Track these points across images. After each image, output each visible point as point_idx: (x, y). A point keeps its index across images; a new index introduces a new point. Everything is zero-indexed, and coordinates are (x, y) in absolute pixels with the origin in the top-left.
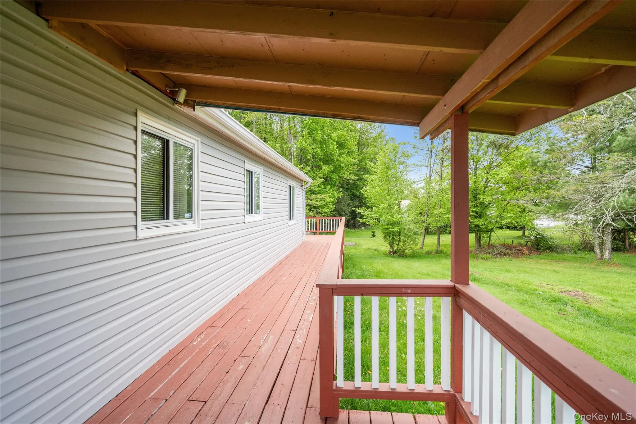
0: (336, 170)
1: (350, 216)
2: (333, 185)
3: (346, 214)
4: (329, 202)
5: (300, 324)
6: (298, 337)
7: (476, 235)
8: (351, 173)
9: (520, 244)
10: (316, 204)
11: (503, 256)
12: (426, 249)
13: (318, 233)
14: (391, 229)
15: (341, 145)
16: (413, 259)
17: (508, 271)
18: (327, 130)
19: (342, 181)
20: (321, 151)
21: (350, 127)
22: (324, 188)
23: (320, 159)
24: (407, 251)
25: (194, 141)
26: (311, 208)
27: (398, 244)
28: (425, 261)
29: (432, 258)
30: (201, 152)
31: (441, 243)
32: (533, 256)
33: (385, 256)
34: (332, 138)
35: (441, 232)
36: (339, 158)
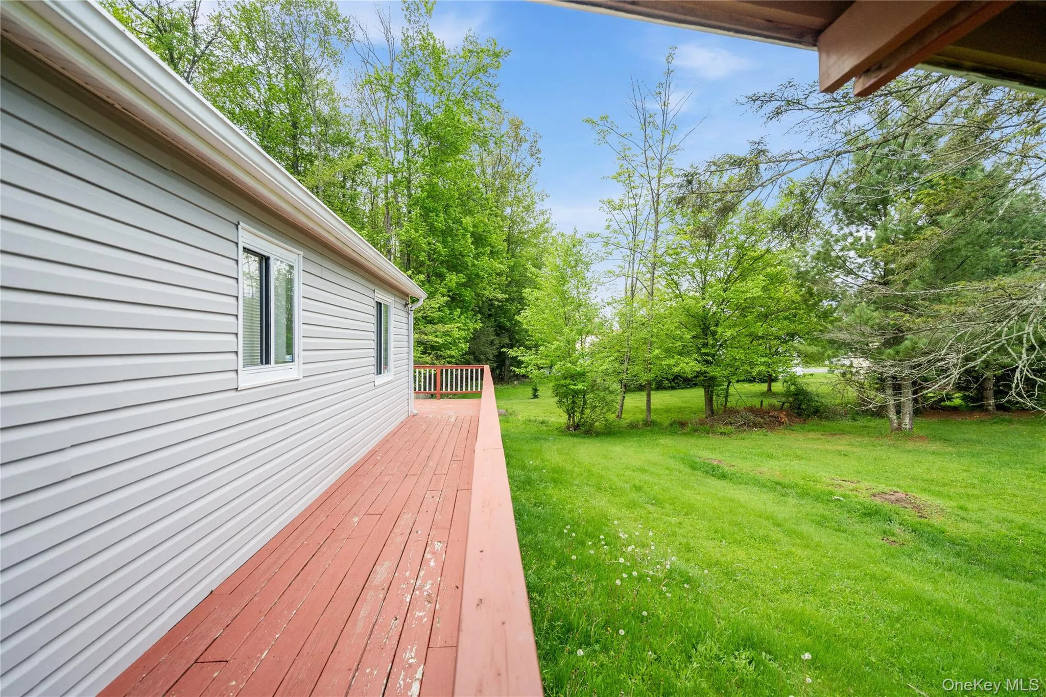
0: (471, 282)
1: (495, 362)
2: (465, 308)
3: (488, 359)
4: (459, 339)
7: (707, 393)
8: (496, 289)
9: (773, 407)
10: (435, 342)
11: (753, 427)
12: (628, 418)
13: (438, 396)
14: (572, 387)
15: (479, 240)
16: (609, 439)
17: (770, 457)
18: (455, 211)
19: (481, 303)
20: (444, 248)
21: (494, 209)
22: (450, 314)
23: (442, 263)
24: (597, 424)
26: (426, 348)
27: (582, 413)
29: (641, 435)
31: (652, 407)
32: (796, 427)
33: (561, 434)
34: (463, 226)
35: (653, 386)
36: (476, 262)
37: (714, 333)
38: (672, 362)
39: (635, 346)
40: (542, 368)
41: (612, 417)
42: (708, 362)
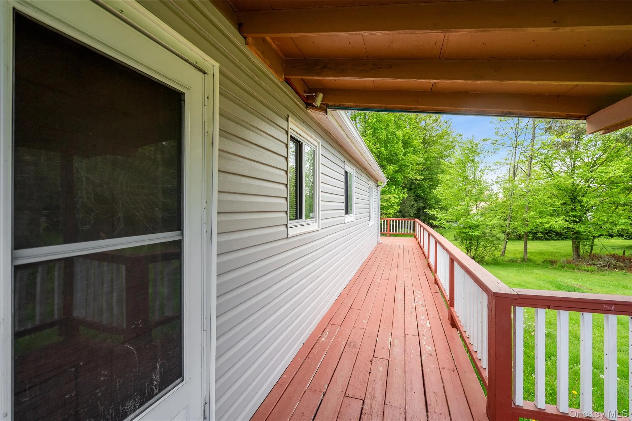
0: (401, 170)
2: (397, 186)
3: (411, 216)
4: (394, 203)
5: (419, 330)
6: (424, 343)
7: (574, 243)
8: (415, 173)
11: (614, 269)
12: (509, 256)
13: (388, 235)
14: (471, 233)
15: (406, 144)
16: (495, 267)
18: (392, 128)
19: (406, 182)
20: (385, 150)
21: (415, 124)
22: (389, 189)
23: (385, 159)
24: (487, 258)
25: (316, 144)
27: (476, 250)
28: (511, 269)
29: (519, 266)
30: (321, 154)
31: (528, 250)
34: (397, 137)
35: (530, 237)
36: (404, 158)
37: (580, 202)
38: (544, 220)
39: (516, 209)
40: (450, 221)
41: (498, 254)
42: (575, 221)
